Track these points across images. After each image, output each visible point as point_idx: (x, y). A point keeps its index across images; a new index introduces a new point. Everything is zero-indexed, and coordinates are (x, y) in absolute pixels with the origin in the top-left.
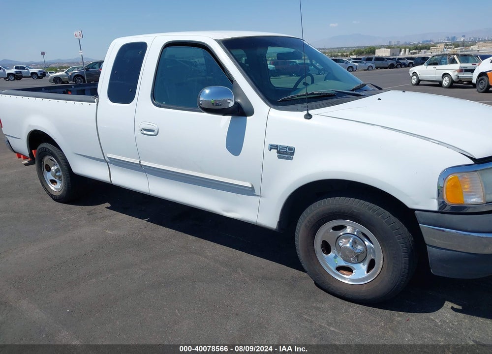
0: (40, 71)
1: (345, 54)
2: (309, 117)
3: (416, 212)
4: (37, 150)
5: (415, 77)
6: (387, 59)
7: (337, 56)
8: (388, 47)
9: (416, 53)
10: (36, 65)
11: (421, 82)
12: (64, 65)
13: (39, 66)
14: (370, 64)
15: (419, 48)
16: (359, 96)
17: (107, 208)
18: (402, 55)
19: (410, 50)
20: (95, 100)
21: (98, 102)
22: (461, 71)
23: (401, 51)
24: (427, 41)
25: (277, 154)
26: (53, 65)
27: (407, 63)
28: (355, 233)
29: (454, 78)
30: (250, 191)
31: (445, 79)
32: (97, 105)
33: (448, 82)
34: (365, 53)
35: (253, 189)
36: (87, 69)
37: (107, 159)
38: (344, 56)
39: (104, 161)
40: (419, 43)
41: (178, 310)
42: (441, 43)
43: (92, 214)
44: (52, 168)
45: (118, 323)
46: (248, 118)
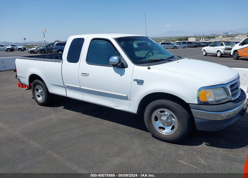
0: (23, 47)
1: (173, 40)
2: (149, 68)
3: (189, 104)
4: (33, 83)
5: (204, 52)
6: (193, 43)
7: (169, 41)
8: (195, 37)
9: (208, 40)
10: (20, 44)
11: (207, 54)
12: (34, 45)
13: (21, 45)
14: (185, 45)
15: (209, 38)
16: (170, 61)
17: (63, 108)
18: (201, 41)
19: (205, 38)
20: (61, 61)
21: (62, 62)
22: (226, 49)
23: (201, 39)
24: (214, 34)
25: (137, 83)
26: (28, 45)
27: (203, 45)
28: (168, 115)
29: (222, 52)
30: (126, 98)
31: (218, 53)
32: (62, 63)
33: (220, 54)
34: (183, 39)
35: (127, 97)
36: (47, 47)
37: (65, 86)
38: (173, 41)
39: (64, 87)
40: (210, 35)
41: (94, 144)
42: (220, 35)
43: (55, 110)
44: (39, 90)
45: (70, 148)
46: (125, 69)
